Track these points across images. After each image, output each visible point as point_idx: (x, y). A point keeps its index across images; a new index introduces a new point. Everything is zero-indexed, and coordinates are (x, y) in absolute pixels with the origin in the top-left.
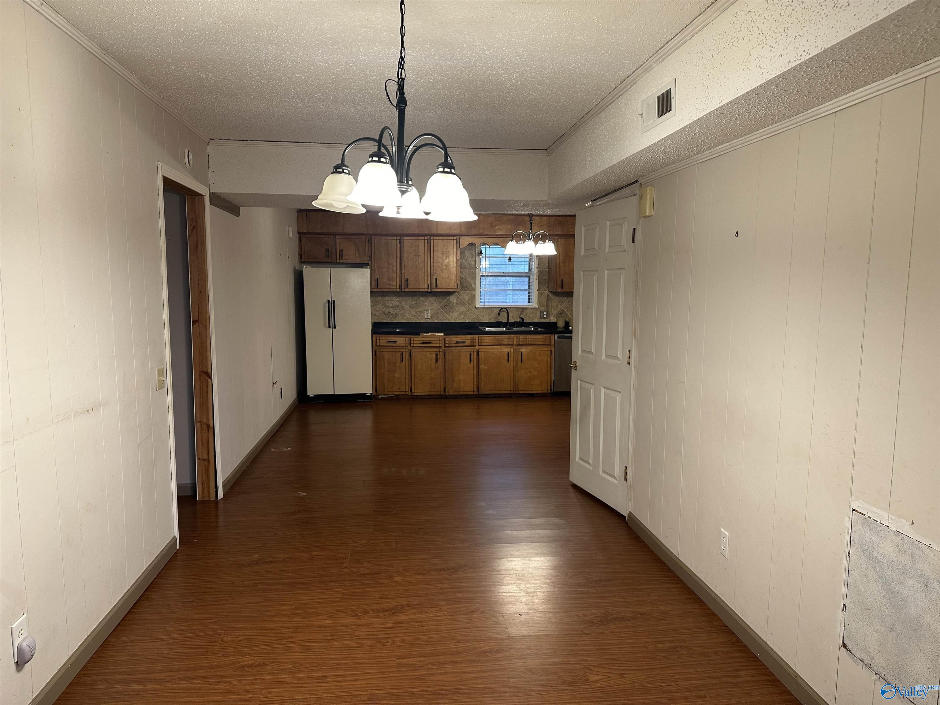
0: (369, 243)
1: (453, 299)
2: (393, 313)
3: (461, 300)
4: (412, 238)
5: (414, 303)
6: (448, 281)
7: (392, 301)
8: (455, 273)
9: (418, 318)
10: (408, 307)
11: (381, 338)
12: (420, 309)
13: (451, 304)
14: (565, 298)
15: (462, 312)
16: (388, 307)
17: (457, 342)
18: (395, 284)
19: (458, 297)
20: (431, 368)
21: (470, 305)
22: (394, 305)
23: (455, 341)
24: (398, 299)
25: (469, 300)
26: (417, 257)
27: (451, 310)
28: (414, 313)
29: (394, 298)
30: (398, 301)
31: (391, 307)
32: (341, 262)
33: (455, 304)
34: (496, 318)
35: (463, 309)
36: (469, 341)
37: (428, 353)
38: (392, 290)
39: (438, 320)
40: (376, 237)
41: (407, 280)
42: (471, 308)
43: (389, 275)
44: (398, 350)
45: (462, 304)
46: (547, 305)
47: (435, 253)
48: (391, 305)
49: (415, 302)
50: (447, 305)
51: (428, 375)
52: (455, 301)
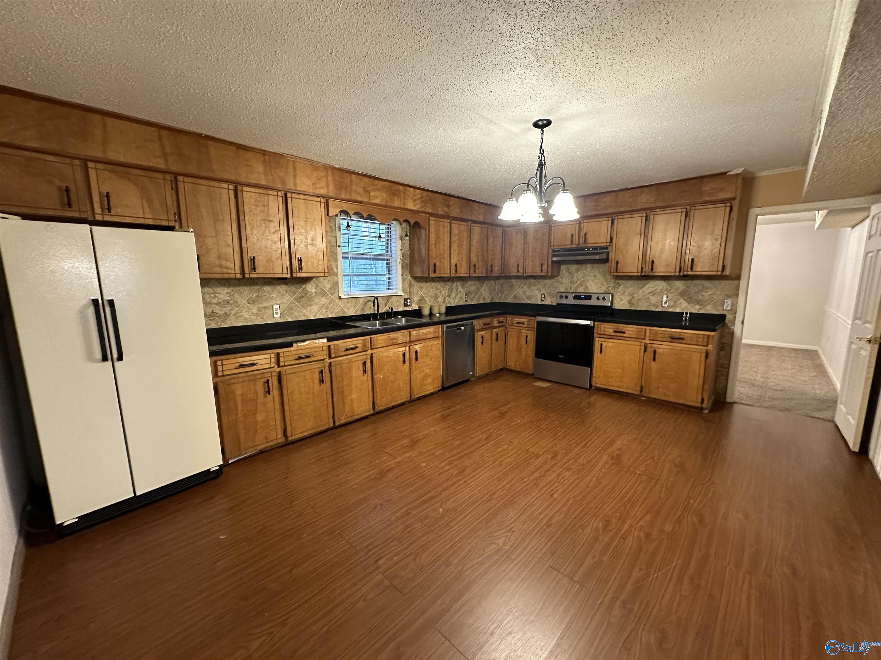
0: (172, 189)
1: (310, 287)
2: (221, 313)
3: (321, 288)
4: (257, 190)
5: (254, 296)
6: (315, 261)
7: (217, 295)
8: (325, 251)
9: (262, 318)
10: (245, 302)
11: (224, 362)
12: (265, 304)
13: (308, 295)
14: (424, 284)
15: (323, 305)
16: (211, 303)
17: (347, 350)
18: (232, 266)
19: (317, 286)
20: (313, 393)
21: (333, 295)
22: (221, 300)
23: (345, 349)
24: (228, 291)
25: (331, 288)
26: (267, 222)
27: (308, 302)
28: (255, 311)
29: (219, 290)
30: (227, 293)
31: (217, 304)
32: (107, 218)
33: (314, 294)
34: (363, 309)
35: (324, 300)
36: (360, 346)
37: (307, 372)
38: (226, 276)
39: (292, 318)
40: (186, 179)
41: (253, 259)
42: (334, 299)
43: (219, 250)
44: (259, 377)
45: (323, 294)
46: (410, 292)
47: (296, 219)
48: (215, 301)
49: (257, 294)
50: (303, 297)
51: (310, 404)
52: (313, 291)
